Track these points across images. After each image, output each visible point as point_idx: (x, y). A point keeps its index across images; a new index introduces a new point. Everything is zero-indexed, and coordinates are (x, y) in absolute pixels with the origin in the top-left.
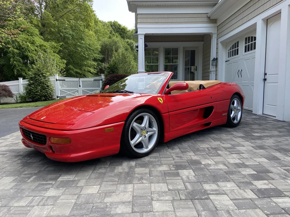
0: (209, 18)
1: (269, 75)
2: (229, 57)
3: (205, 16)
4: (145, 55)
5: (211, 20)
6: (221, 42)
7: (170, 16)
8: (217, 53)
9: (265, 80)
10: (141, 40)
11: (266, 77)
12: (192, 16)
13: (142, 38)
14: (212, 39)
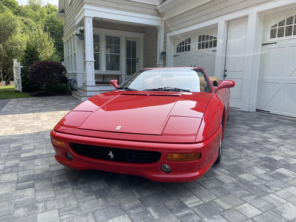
0: (157, 10)
1: (229, 72)
2: (177, 52)
3: (154, 8)
4: (94, 42)
5: (158, 13)
6: (170, 37)
7: (120, 2)
8: (165, 47)
9: (225, 76)
10: (89, 23)
11: (226, 73)
12: (142, 5)
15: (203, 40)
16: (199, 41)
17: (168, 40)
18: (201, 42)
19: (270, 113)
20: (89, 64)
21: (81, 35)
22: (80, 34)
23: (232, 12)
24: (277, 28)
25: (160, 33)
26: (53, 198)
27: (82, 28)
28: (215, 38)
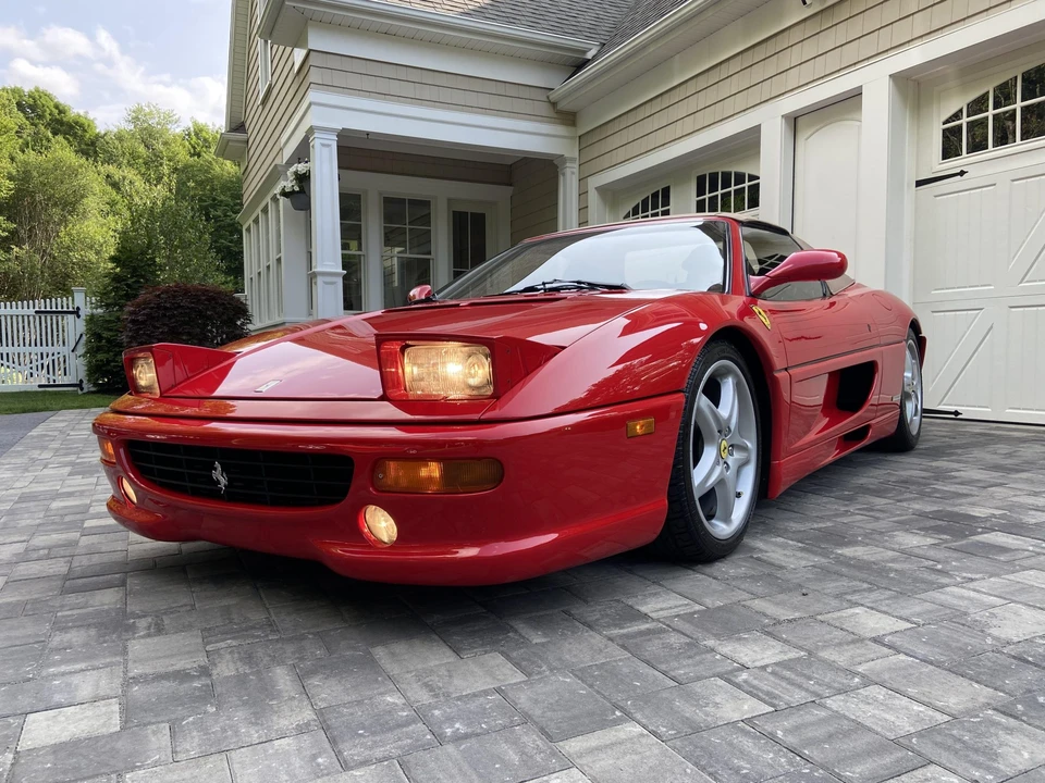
0: (554, 104)
3: (542, 96)
5: (559, 112)
6: (602, 190)
7: (428, 78)
8: (583, 223)
10: (326, 150)
13: (328, 146)
14: (561, 178)
15: (713, 188)
16: (700, 192)
17: (593, 198)
18: (707, 196)
19: (959, 417)
20: (326, 283)
21: (300, 195)
22: (297, 189)
23: (807, 84)
24: (964, 120)
25: (564, 180)
26: (189, 608)
27: (301, 168)
28: (752, 178)
